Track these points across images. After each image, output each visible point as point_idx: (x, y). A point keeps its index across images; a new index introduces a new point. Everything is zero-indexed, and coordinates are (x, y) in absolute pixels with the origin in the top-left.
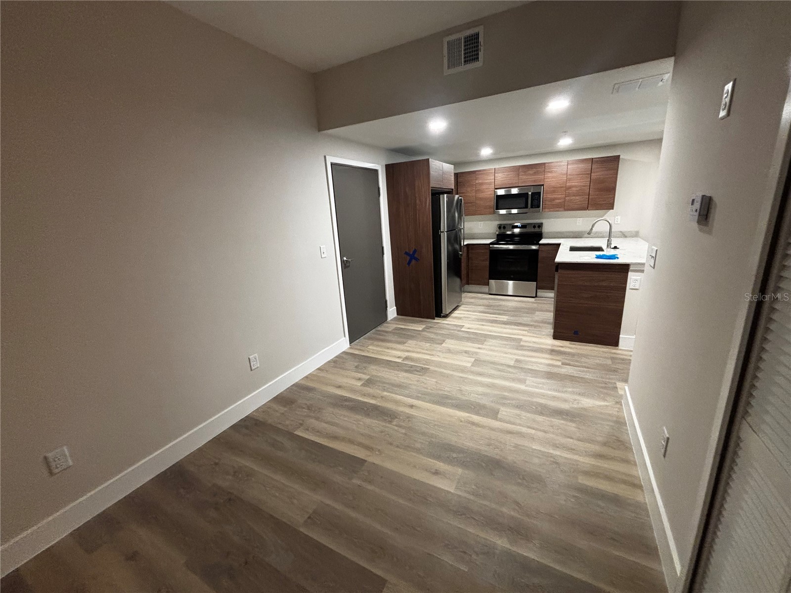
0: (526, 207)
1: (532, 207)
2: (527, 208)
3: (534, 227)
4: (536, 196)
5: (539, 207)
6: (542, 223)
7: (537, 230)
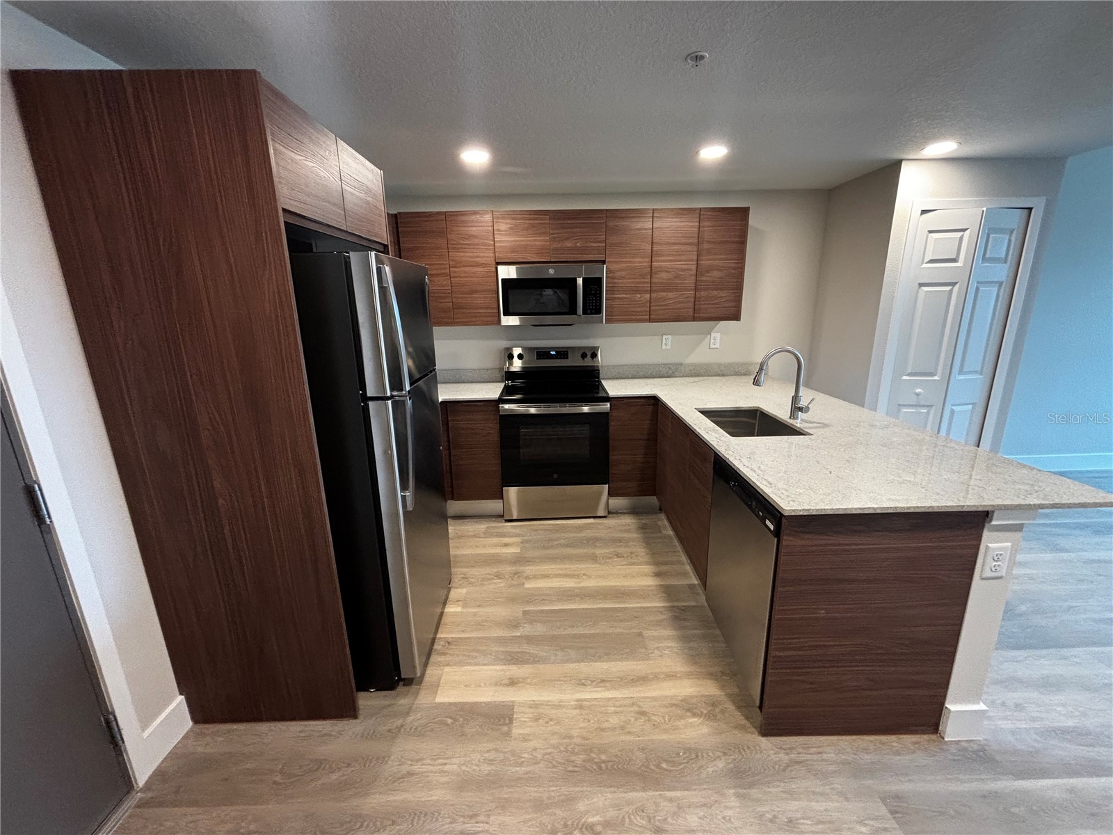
0: (572, 310)
1: (585, 313)
2: (576, 314)
3: (584, 356)
4: (593, 285)
5: (599, 311)
6: (596, 348)
7: (588, 362)
